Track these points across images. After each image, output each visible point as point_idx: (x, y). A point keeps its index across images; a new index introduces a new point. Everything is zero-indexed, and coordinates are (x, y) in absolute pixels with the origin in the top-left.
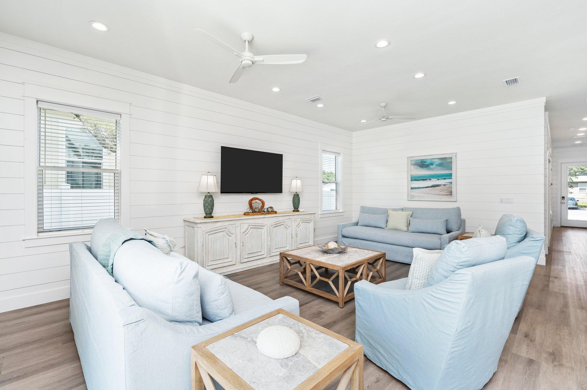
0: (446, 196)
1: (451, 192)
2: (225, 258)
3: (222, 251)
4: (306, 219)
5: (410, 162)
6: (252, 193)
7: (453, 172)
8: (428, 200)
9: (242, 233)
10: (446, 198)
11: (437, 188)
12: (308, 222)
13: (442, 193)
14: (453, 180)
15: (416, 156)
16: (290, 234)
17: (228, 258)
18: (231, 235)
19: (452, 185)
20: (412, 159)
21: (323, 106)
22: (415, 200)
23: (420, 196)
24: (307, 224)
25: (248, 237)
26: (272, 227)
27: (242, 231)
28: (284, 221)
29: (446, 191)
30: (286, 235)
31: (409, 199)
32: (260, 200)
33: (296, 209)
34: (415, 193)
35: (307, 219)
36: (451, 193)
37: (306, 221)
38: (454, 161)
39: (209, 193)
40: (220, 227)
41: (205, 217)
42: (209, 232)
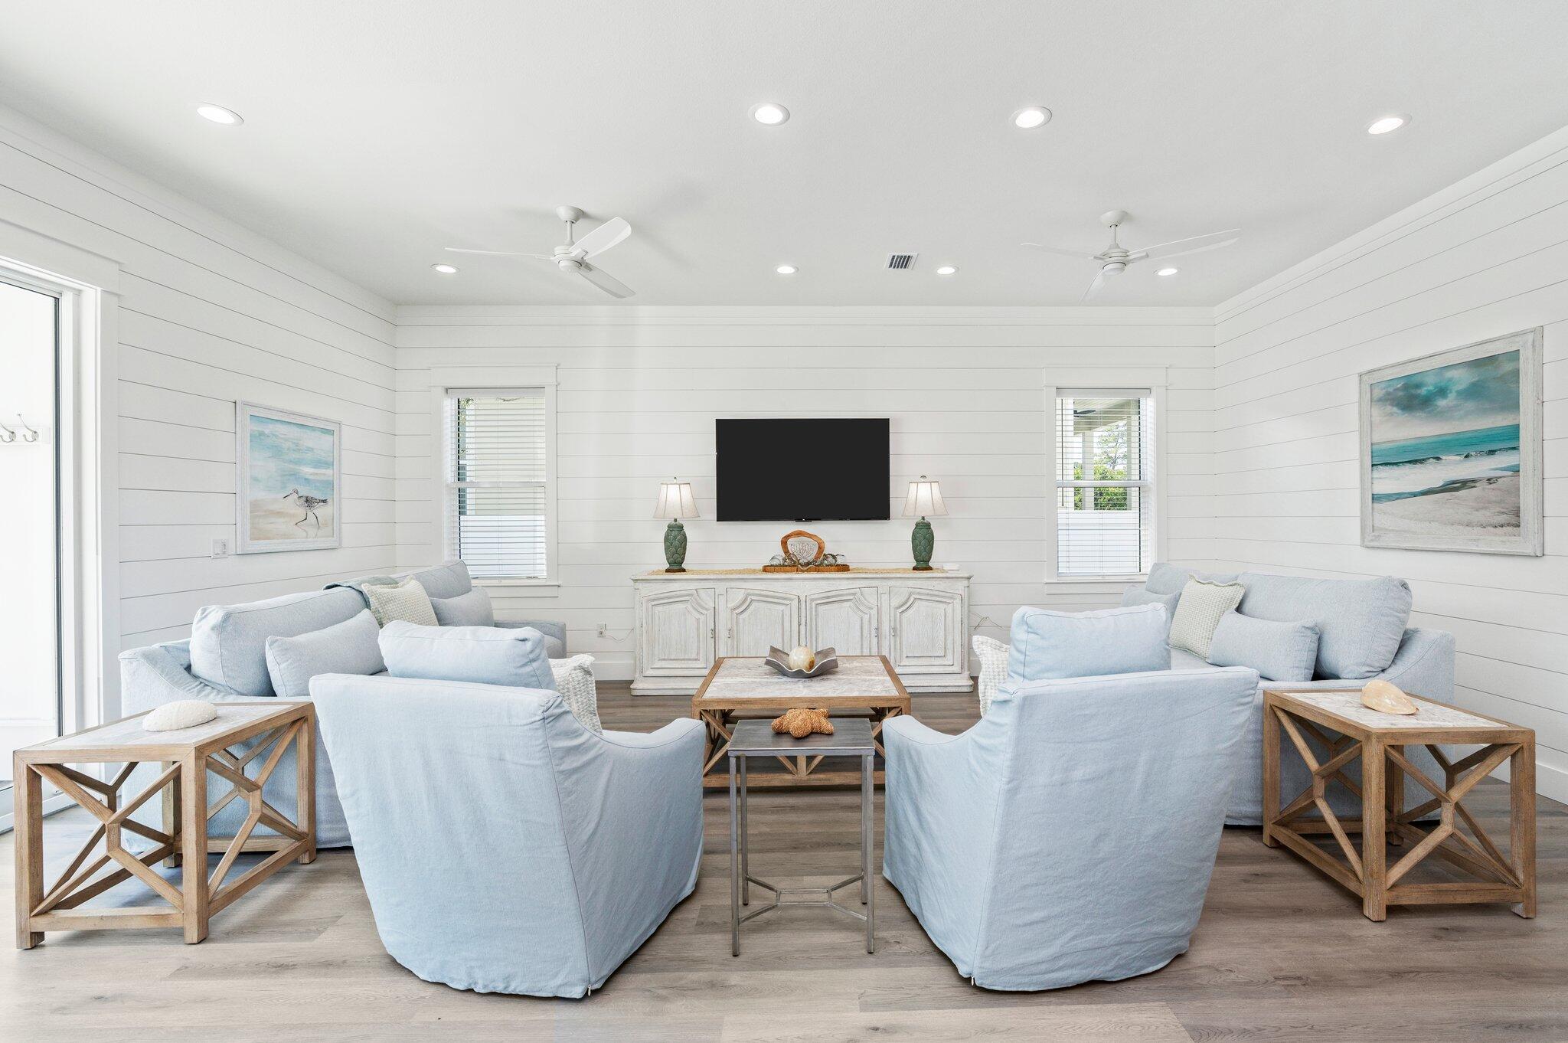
0: (1499, 530)
1: (1517, 513)
2: (690, 659)
3: (683, 643)
4: (931, 592)
5: (1369, 390)
6: (799, 520)
7: (1525, 419)
8: (1429, 546)
9: (729, 610)
10: (1497, 541)
11: (1462, 493)
12: (937, 599)
13: (1480, 516)
14: (1525, 456)
15: (1387, 367)
16: (875, 624)
17: (696, 660)
18: (704, 612)
19: (1521, 477)
20: (1377, 377)
21: (953, 270)
22: (1384, 544)
23: (1405, 531)
24: (934, 604)
25: (744, 620)
26: (814, 605)
27: (731, 605)
28: (852, 591)
29: (1498, 509)
30: (858, 627)
31: (1367, 543)
32: (810, 536)
33: (923, 563)
34: (1388, 516)
35: (937, 593)
36: (1513, 519)
37: (933, 598)
38: (1526, 367)
39: (676, 520)
40: (678, 593)
41: (667, 571)
42: (654, 600)
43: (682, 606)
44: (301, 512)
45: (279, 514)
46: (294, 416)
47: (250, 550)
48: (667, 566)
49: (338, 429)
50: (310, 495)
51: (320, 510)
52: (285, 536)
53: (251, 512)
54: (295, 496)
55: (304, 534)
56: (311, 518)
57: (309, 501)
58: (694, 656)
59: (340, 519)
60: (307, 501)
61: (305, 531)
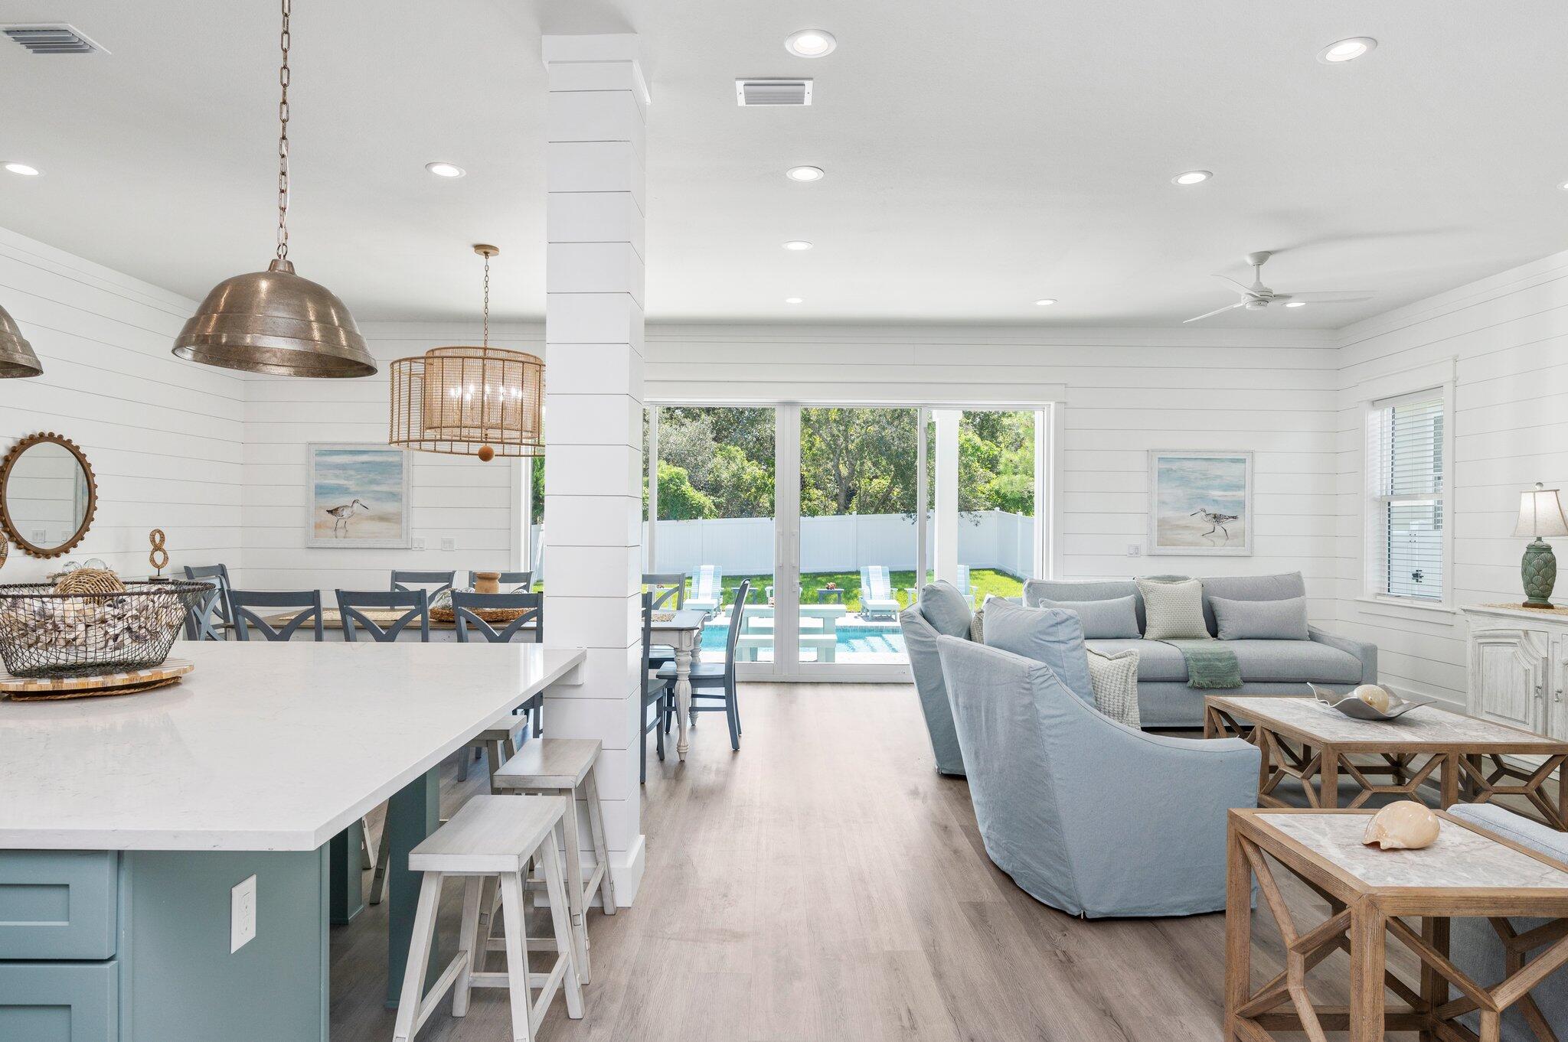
2: (1516, 720)
3: (1509, 697)
17: (1523, 722)
18: (1532, 662)
39: (1539, 539)
40: (1504, 632)
41: (1525, 605)
42: (1481, 637)
43: (1510, 650)
44: (1209, 526)
45: (1186, 527)
46: (1201, 453)
47: (1157, 553)
48: (1526, 599)
49: (1250, 457)
50: (1218, 513)
51: (1229, 525)
52: (1191, 544)
53: (1158, 526)
54: (1203, 514)
55: (1212, 543)
56: (1219, 529)
57: (1217, 518)
58: (1521, 717)
59: (1252, 531)
60: (1215, 517)
61: (1212, 541)
